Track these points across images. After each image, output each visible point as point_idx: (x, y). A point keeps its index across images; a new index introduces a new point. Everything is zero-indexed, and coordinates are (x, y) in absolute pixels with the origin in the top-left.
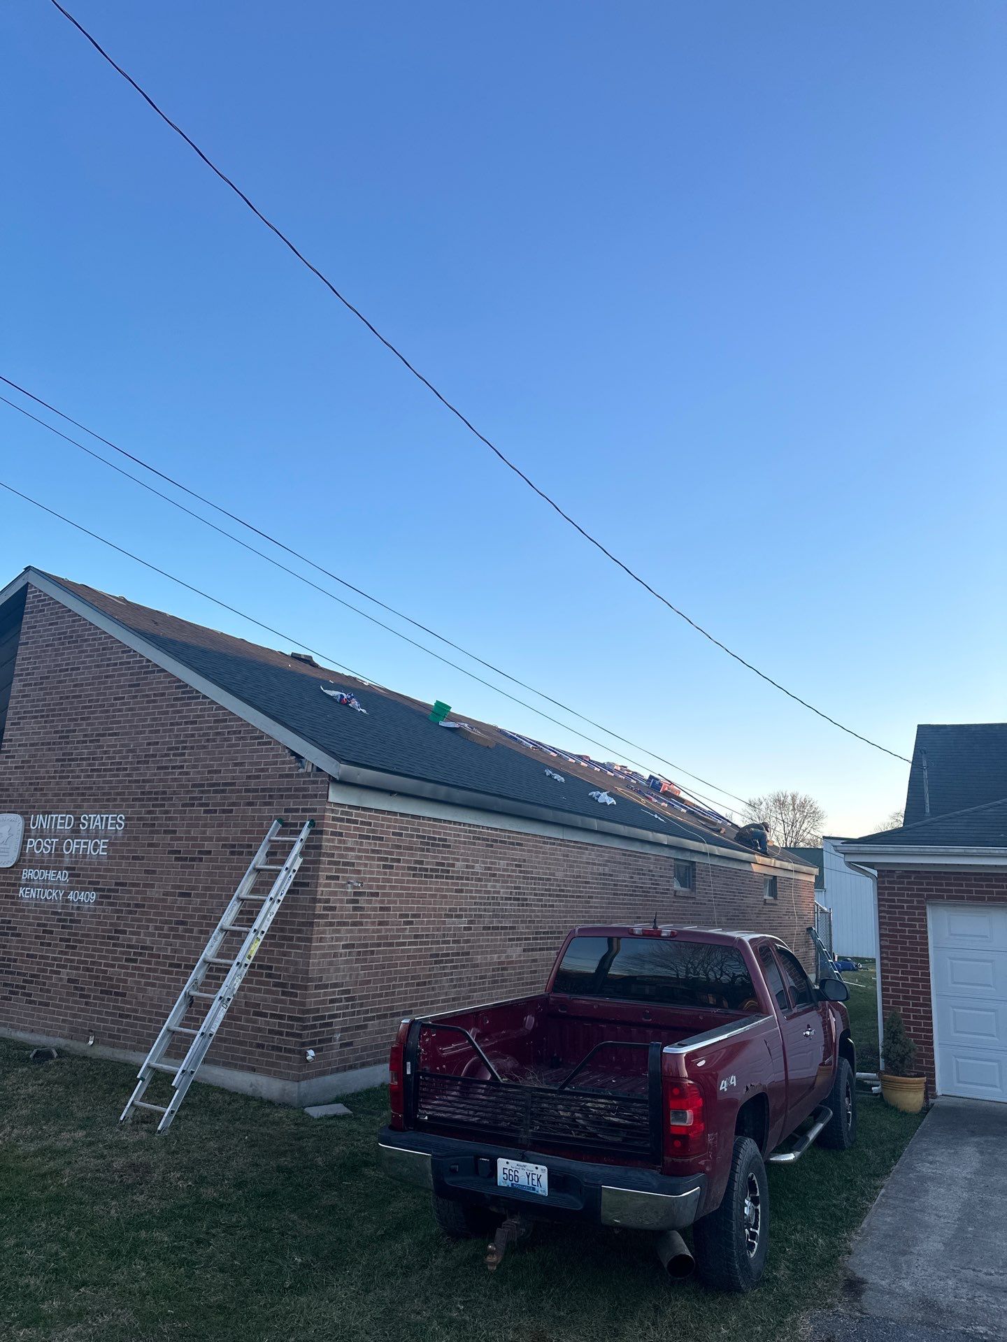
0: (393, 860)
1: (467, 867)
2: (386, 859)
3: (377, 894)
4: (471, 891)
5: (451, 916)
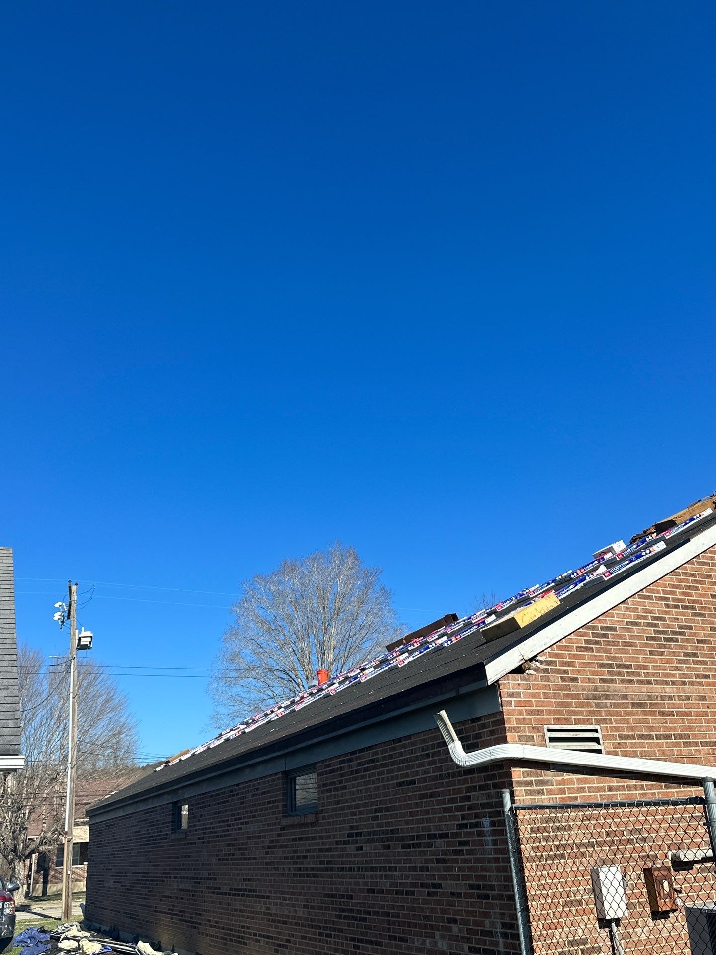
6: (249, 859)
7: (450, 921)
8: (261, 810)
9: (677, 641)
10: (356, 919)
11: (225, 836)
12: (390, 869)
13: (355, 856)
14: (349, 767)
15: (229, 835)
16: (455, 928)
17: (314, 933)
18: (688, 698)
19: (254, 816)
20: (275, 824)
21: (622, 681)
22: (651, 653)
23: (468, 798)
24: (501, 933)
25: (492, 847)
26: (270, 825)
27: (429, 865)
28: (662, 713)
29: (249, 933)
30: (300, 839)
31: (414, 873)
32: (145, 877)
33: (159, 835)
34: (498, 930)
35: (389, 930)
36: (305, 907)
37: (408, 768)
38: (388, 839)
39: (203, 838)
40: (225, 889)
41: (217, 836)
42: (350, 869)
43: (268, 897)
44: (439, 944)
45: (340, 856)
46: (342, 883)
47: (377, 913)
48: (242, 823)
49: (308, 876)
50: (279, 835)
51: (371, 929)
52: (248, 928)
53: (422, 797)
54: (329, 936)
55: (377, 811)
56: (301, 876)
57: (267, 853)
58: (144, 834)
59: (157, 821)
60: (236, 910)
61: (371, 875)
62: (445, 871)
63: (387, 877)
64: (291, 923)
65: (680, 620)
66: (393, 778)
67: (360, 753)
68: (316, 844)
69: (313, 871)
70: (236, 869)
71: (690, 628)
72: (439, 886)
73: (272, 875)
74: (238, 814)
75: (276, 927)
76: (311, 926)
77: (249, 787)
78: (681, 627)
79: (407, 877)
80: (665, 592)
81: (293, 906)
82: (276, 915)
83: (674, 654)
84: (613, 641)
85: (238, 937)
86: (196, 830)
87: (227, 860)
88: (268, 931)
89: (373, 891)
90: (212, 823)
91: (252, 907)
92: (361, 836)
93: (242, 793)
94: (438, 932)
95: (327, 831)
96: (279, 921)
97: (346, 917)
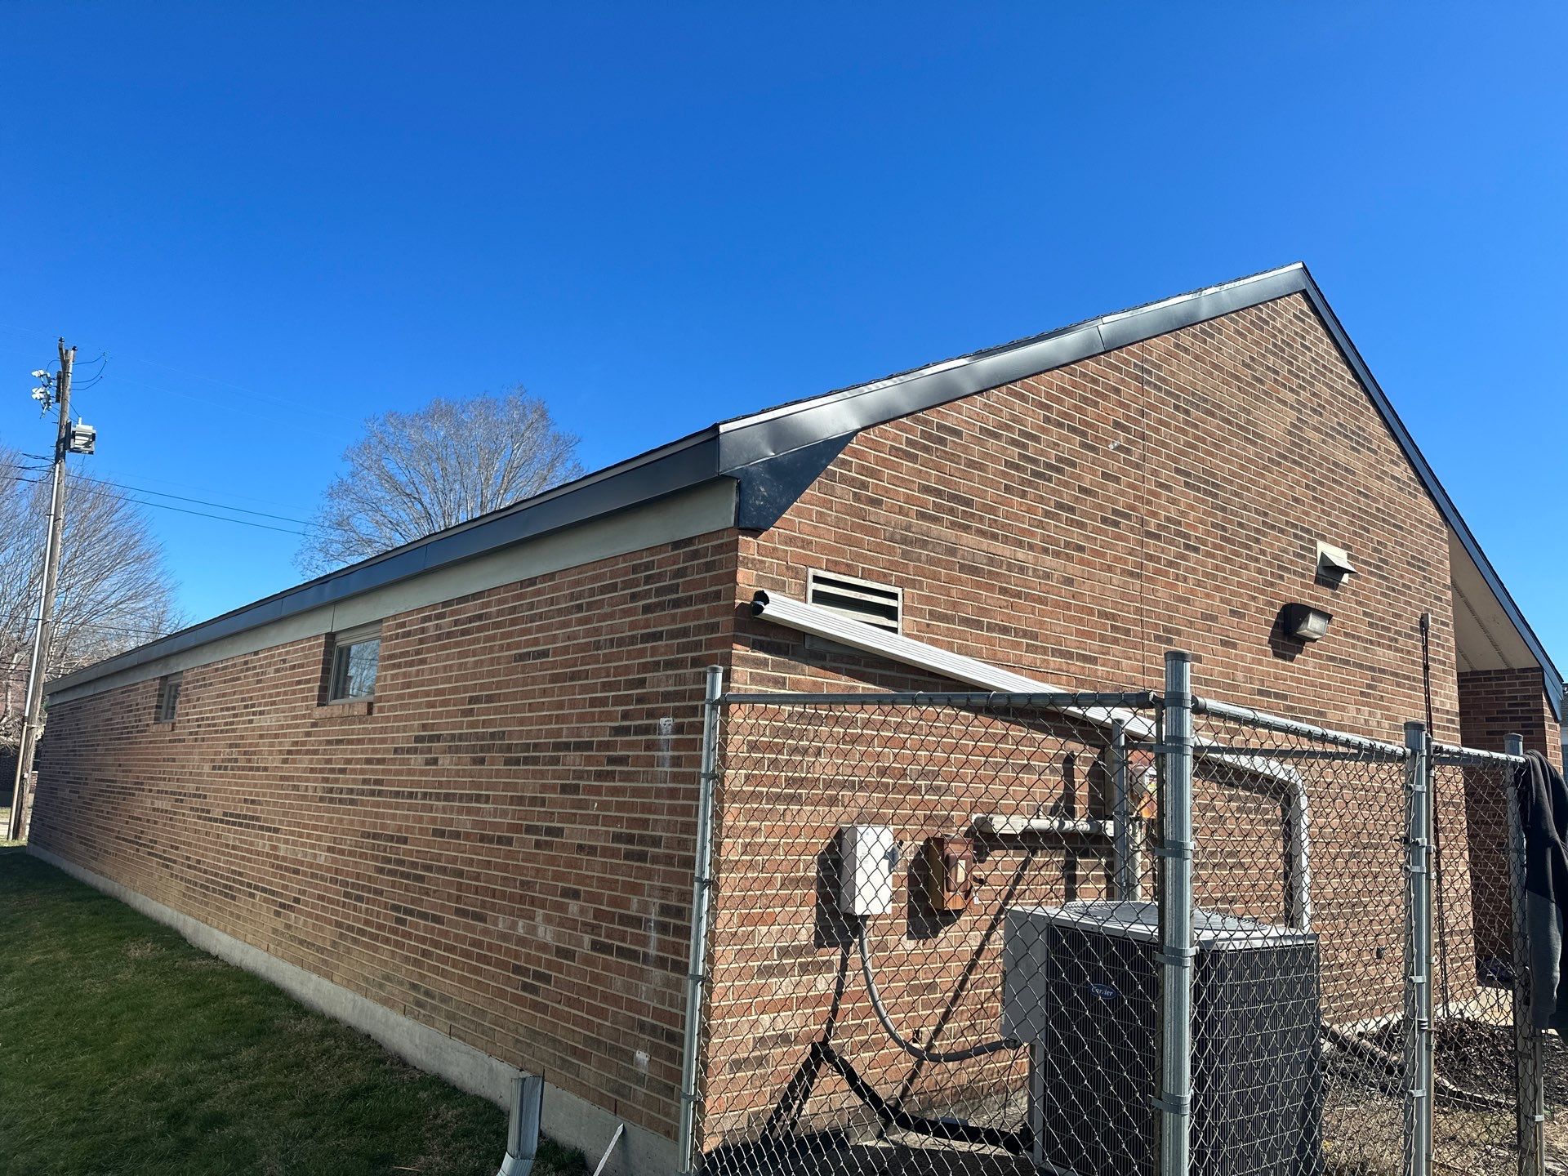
6: (258, 769)
7: (566, 893)
8: (285, 693)
9: (1050, 480)
10: (407, 876)
11: (227, 731)
12: (478, 798)
13: (423, 773)
14: (438, 627)
15: (234, 731)
16: (574, 906)
17: (337, 893)
18: (1047, 576)
19: (273, 703)
20: (304, 717)
21: (953, 525)
22: (1007, 488)
23: (641, 683)
24: (657, 923)
25: (669, 770)
26: (295, 717)
27: (547, 795)
28: (1003, 591)
29: (241, 883)
30: (339, 742)
31: (518, 808)
32: (110, 786)
33: (137, 726)
34: (653, 917)
35: (459, 899)
36: (330, 850)
37: (540, 629)
38: (482, 749)
39: (196, 733)
40: (217, 813)
41: (216, 732)
42: (411, 795)
43: (276, 830)
44: (541, 931)
45: (399, 773)
46: (393, 817)
47: (443, 870)
48: (254, 714)
49: (341, 801)
50: (308, 734)
51: (429, 896)
52: (240, 874)
53: (555, 679)
54: (359, 899)
55: (472, 700)
56: (332, 800)
57: (285, 761)
58: (118, 723)
59: (137, 705)
60: (227, 846)
61: (443, 806)
62: (573, 808)
63: (469, 811)
64: (305, 874)
65: (1061, 449)
66: (509, 647)
67: (460, 603)
68: (363, 752)
69: (351, 794)
70: (236, 784)
71: (1073, 465)
72: (559, 832)
73: (287, 797)
74: (251, 698)
75: (282, 877)
76: (334, 881)
77: (273, 656)
78: (1060, 459)
79: (504, 814)
80: (1049, 396)
81: (313, 846)
82: (284, 859)
83: (1041, 500)
84: (953, 454)
85: (226, 886)
86: (189, 721)
87: (226, 768)
88: (270, 883)
89: (442, 834)
90: (211, 711)
91: (252, 844)
92: (439, 741)
93: (261, 666)
94: (542, 911)
95: (384, 730)
96: (287, 869)
97: (391, 873)
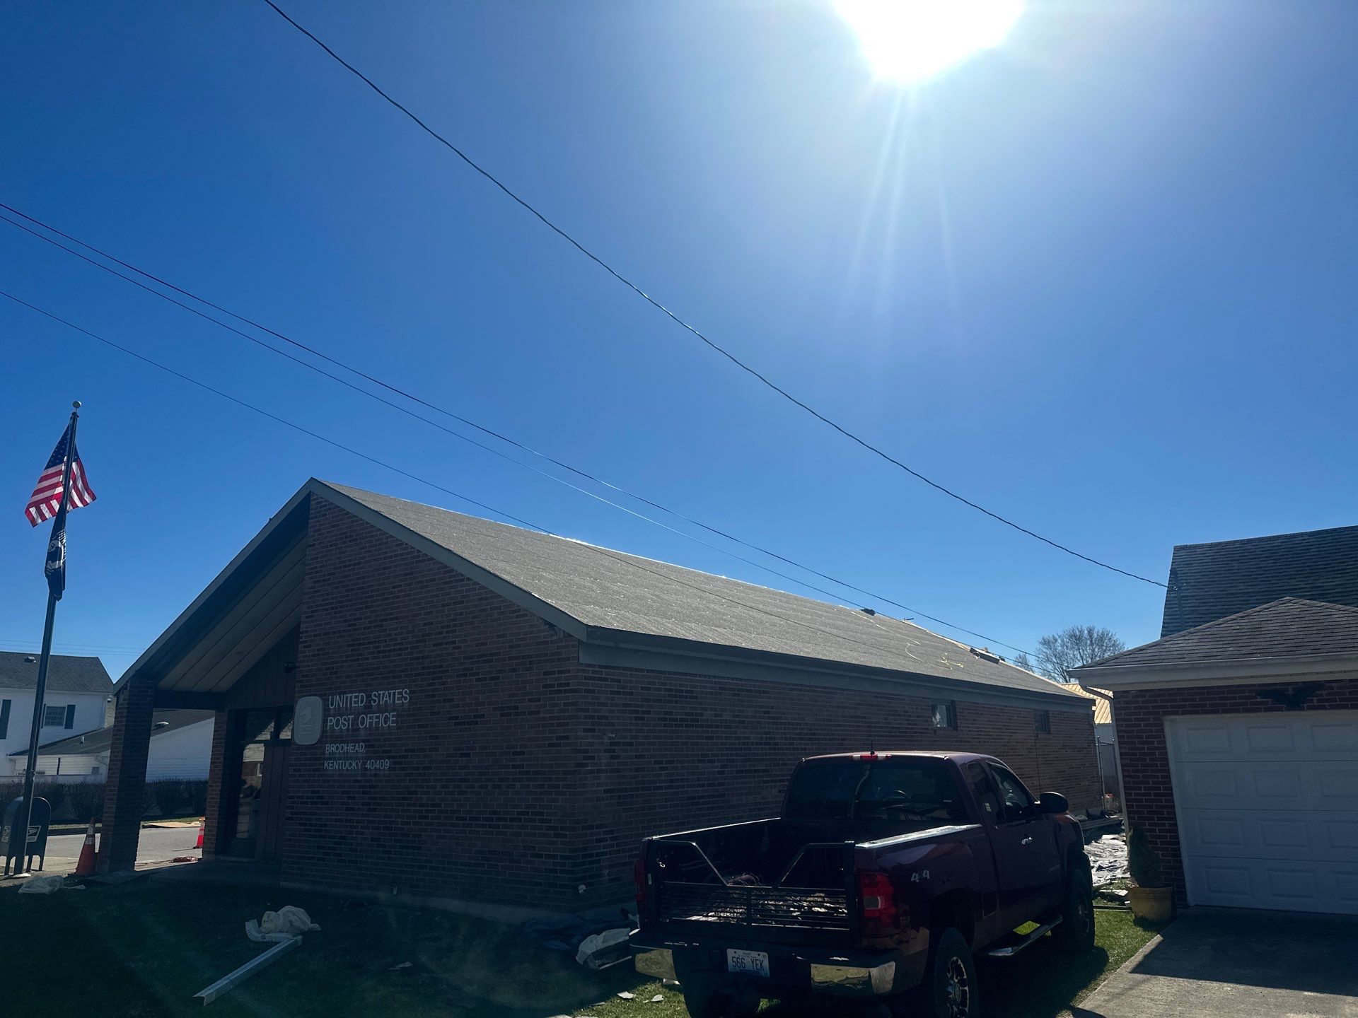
0: (643, 712)
1: (716, 715)
2: (637, 712)
3: (630, 744)
4: (721, 738)
5: (703, 761)
